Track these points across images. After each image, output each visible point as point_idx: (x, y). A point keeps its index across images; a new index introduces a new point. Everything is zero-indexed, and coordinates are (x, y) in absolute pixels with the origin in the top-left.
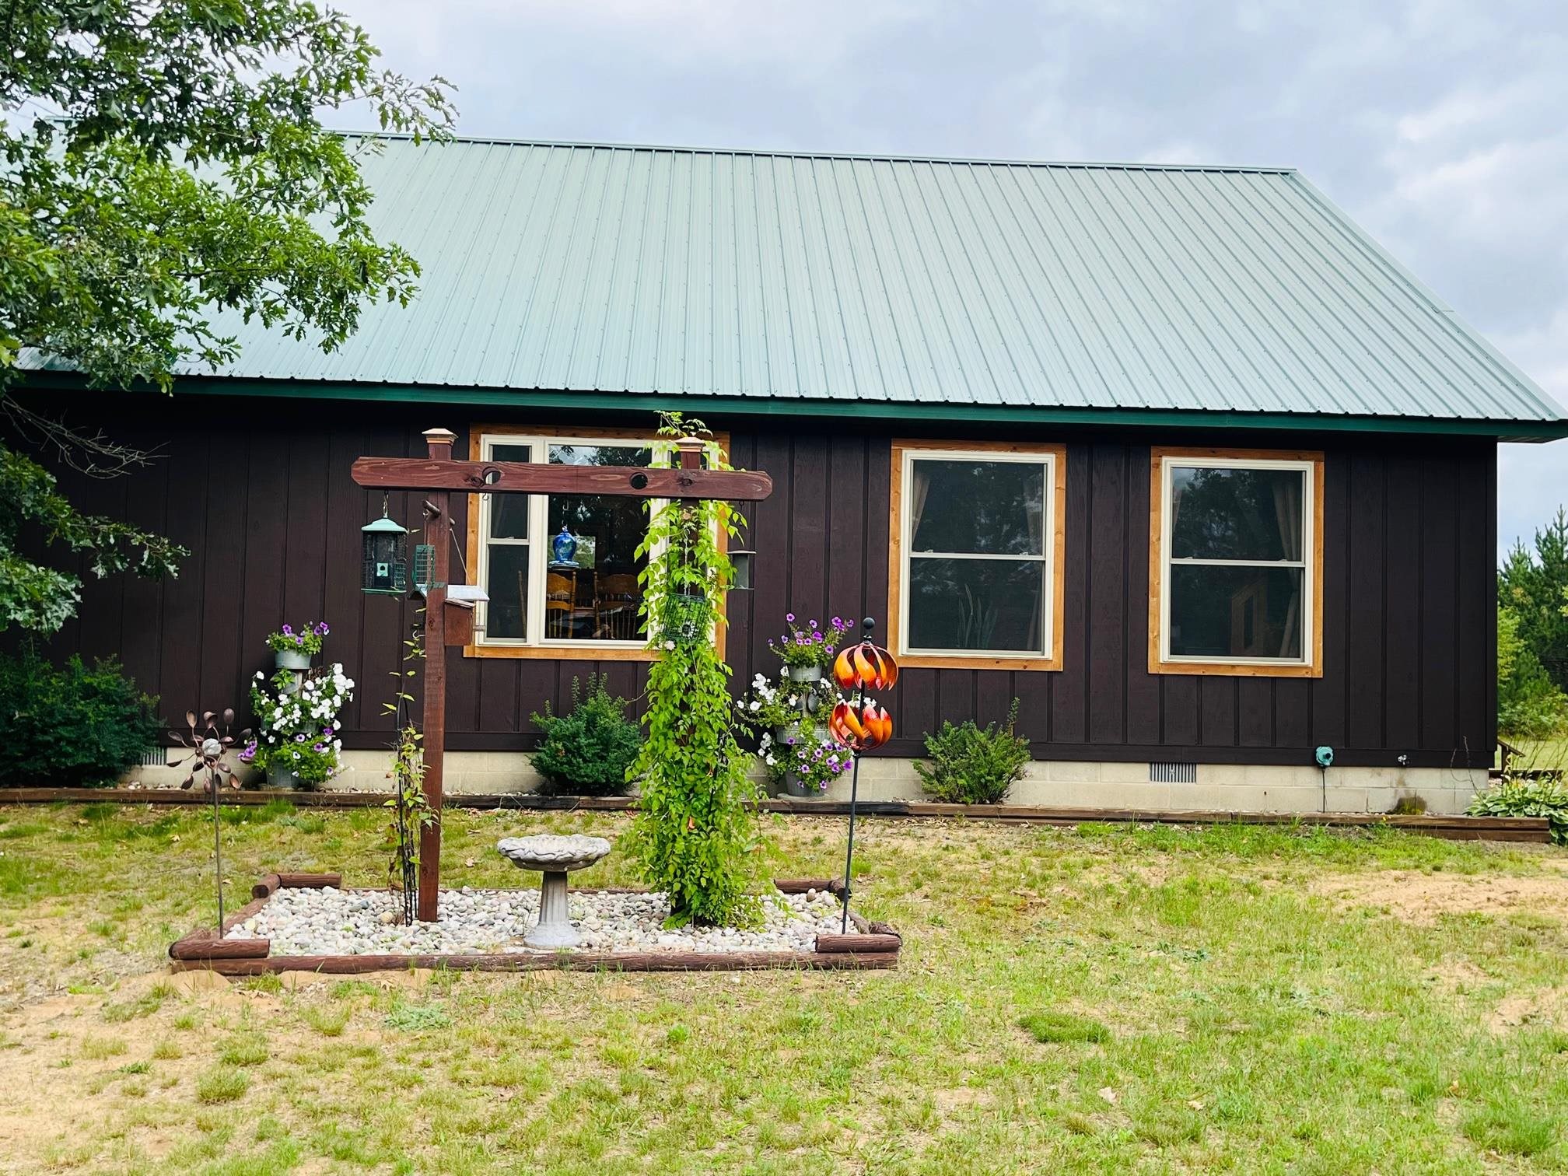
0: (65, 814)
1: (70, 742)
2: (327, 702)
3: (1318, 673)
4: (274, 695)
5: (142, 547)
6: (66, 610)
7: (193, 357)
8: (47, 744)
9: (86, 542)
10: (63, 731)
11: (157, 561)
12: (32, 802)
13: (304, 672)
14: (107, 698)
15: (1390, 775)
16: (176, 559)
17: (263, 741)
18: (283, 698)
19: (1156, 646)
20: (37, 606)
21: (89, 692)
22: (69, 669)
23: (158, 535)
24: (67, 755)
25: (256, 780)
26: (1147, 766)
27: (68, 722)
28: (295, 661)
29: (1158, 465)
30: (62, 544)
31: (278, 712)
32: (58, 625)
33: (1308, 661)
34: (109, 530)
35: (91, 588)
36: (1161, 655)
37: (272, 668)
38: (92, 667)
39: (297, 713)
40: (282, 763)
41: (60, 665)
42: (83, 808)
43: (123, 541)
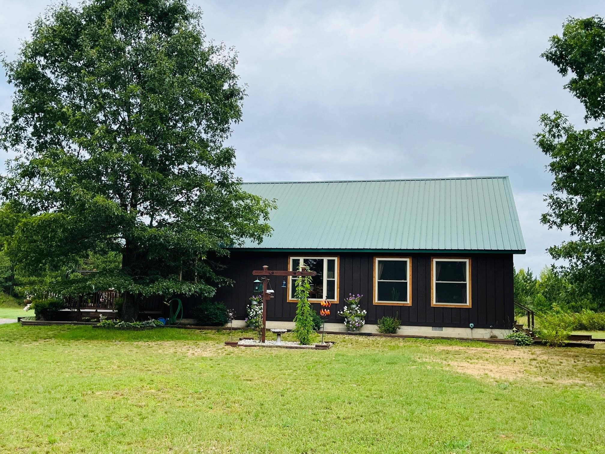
0: (213, 331)
1: (215, 318)
2: (260, 311)
3: (471, 307)
4: (251, 309)
5: (227, 281)
6: (214, 293)
7: (237, 245)
8: (211, 318)
9: (218, 281)
10: (213, 316)
11: (230, 284)
12: (208, 329)
13: (257, 305)
14: (221, 310)
15: (488, 331)
16: (233, 283)
17: (249, 318)
18: (252, 310)
19: (433, 301)
20: (209, 293)
21: (218, 309)
22: (215, 304)
23: (230, 279)
24: (214, 320)
25: (248, 326)
26: (431, 327)
27: (215, 314)
28: (255, 303)
29: (433, 261)
30: (213, 281)
31: (251, 313)
32: (212, 296)
33: (468, 304)
34: (221, 278)
35: (218, 290)
36: (434, 302)
37: (251, 304)
38: (219, 304)
39: (255, 313)
40: (252, 323)
41: (213, 304)
42: (217, 330)
43: (224, 280)
